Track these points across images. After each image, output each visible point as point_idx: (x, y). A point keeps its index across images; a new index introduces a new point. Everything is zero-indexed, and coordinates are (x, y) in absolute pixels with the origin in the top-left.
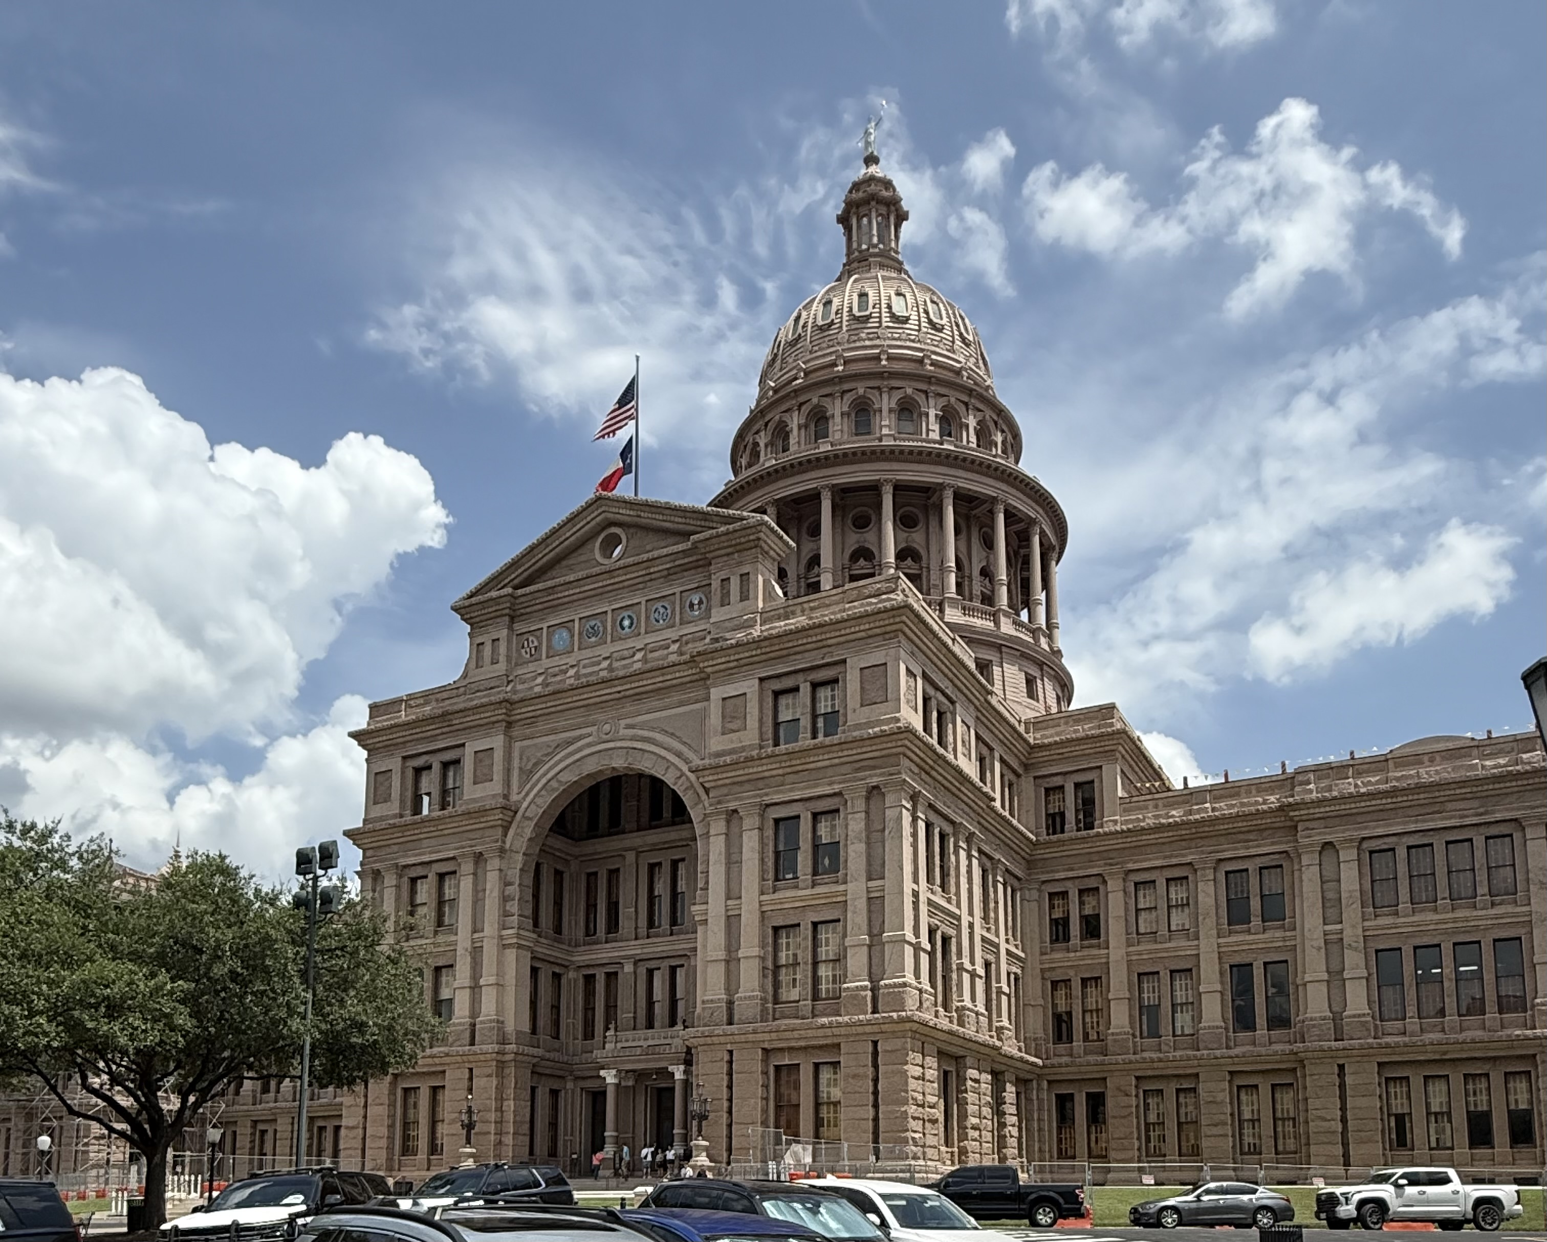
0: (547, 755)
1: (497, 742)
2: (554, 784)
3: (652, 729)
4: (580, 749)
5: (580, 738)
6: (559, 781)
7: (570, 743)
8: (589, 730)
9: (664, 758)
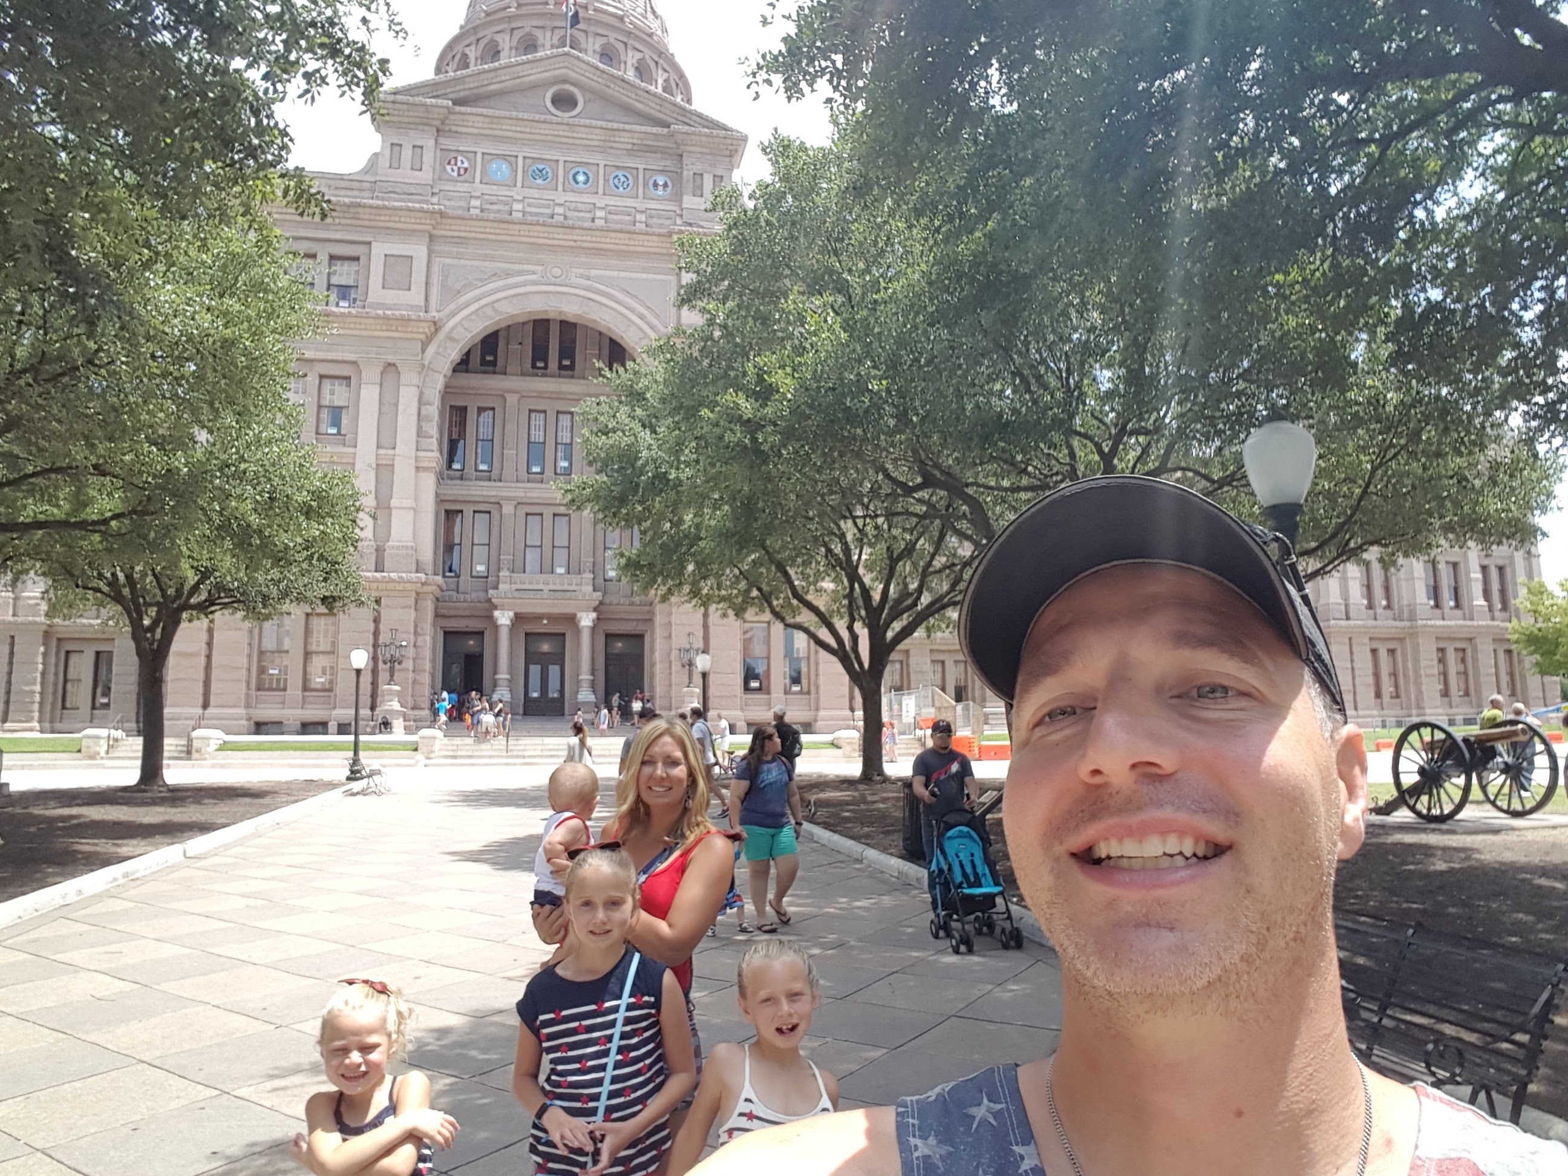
0: (481, 280)
1: (419, 251)
2: (489, 311)
3: (612, 286)
4: (524, 284)
5: (522, 273)
6: (495, 310)
7: (508, 275)
8: (535, 268)
9: (626, 317)
